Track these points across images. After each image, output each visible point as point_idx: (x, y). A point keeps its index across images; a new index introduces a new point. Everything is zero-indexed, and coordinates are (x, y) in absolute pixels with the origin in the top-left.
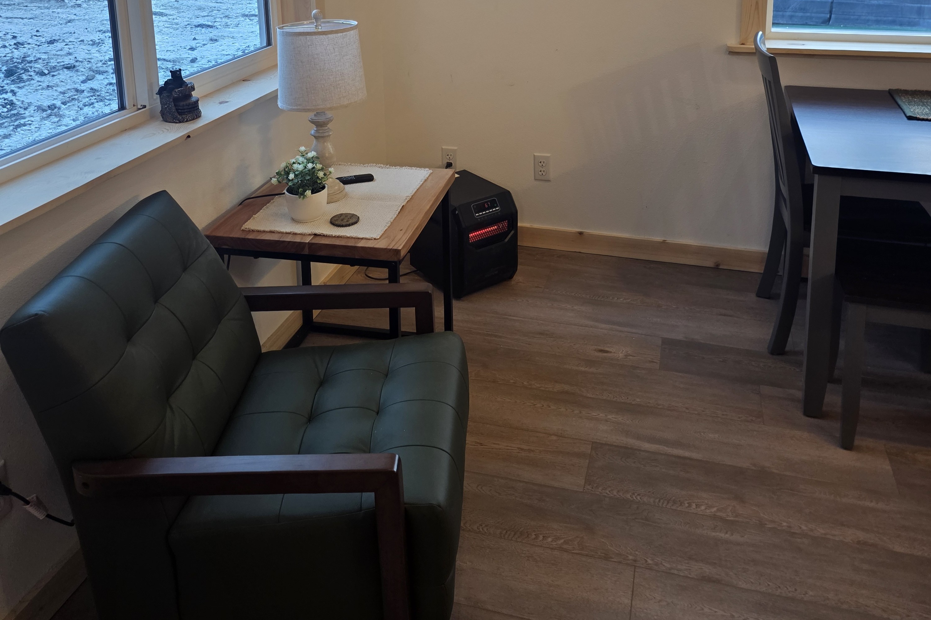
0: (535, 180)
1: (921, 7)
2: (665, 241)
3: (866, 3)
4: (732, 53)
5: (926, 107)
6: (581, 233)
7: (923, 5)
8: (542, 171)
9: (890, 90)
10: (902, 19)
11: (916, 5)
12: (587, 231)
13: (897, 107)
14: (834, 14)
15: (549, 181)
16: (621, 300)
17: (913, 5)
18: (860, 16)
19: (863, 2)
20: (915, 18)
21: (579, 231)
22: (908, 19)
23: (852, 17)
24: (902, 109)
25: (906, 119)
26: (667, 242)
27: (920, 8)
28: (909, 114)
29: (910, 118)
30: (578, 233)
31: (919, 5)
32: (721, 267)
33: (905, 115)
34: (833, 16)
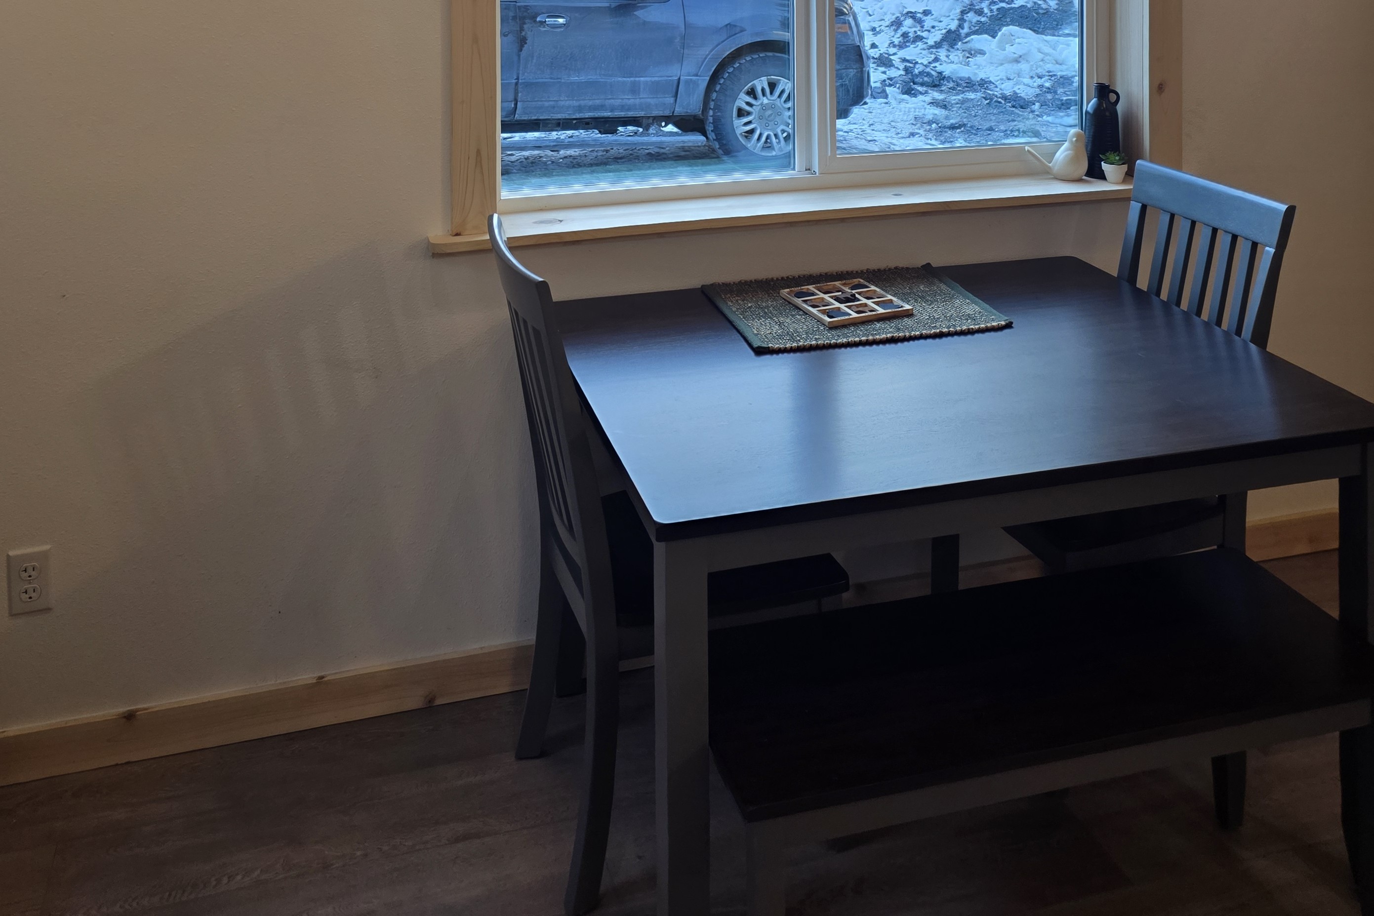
0: (13, 615)
1: (635, 81)
2: (322, 677)
3: (563, 81)
4: (438, 253)
5: (771, 318)
6: (130, 716)
7: (637, 79)
8: (31, 592)
9: (703, 286)
10: (613, 101)
11: (628, 79)
12: (145, 706)
13: (730, 326)
14: (520, 101)
15: (48, 610)
16: (239, 877)
17: (625, 79)
18: (557, 101)
19: (559, 80)
20: (629, 99)
21: (124, 713)
22: (620, 100)
23: (546, 104)
24: (738, 331)
25: (752, 353)
26: (326, 679)
27: (634, 83)
28: (756, 344)
29: (760, 351)
30: (125, 717)
31: (632, 79)
32: (439, 702)
33: (750, 345)
34: (519, 104)
